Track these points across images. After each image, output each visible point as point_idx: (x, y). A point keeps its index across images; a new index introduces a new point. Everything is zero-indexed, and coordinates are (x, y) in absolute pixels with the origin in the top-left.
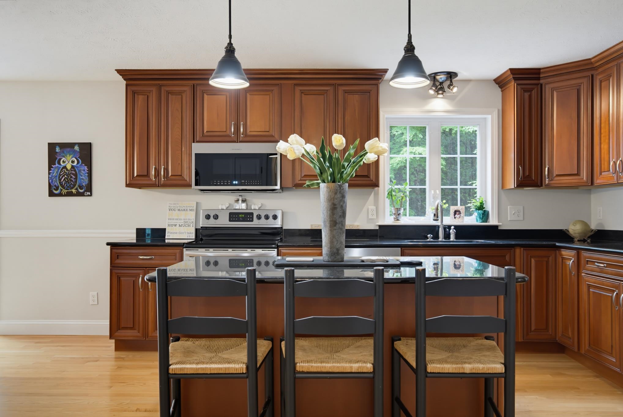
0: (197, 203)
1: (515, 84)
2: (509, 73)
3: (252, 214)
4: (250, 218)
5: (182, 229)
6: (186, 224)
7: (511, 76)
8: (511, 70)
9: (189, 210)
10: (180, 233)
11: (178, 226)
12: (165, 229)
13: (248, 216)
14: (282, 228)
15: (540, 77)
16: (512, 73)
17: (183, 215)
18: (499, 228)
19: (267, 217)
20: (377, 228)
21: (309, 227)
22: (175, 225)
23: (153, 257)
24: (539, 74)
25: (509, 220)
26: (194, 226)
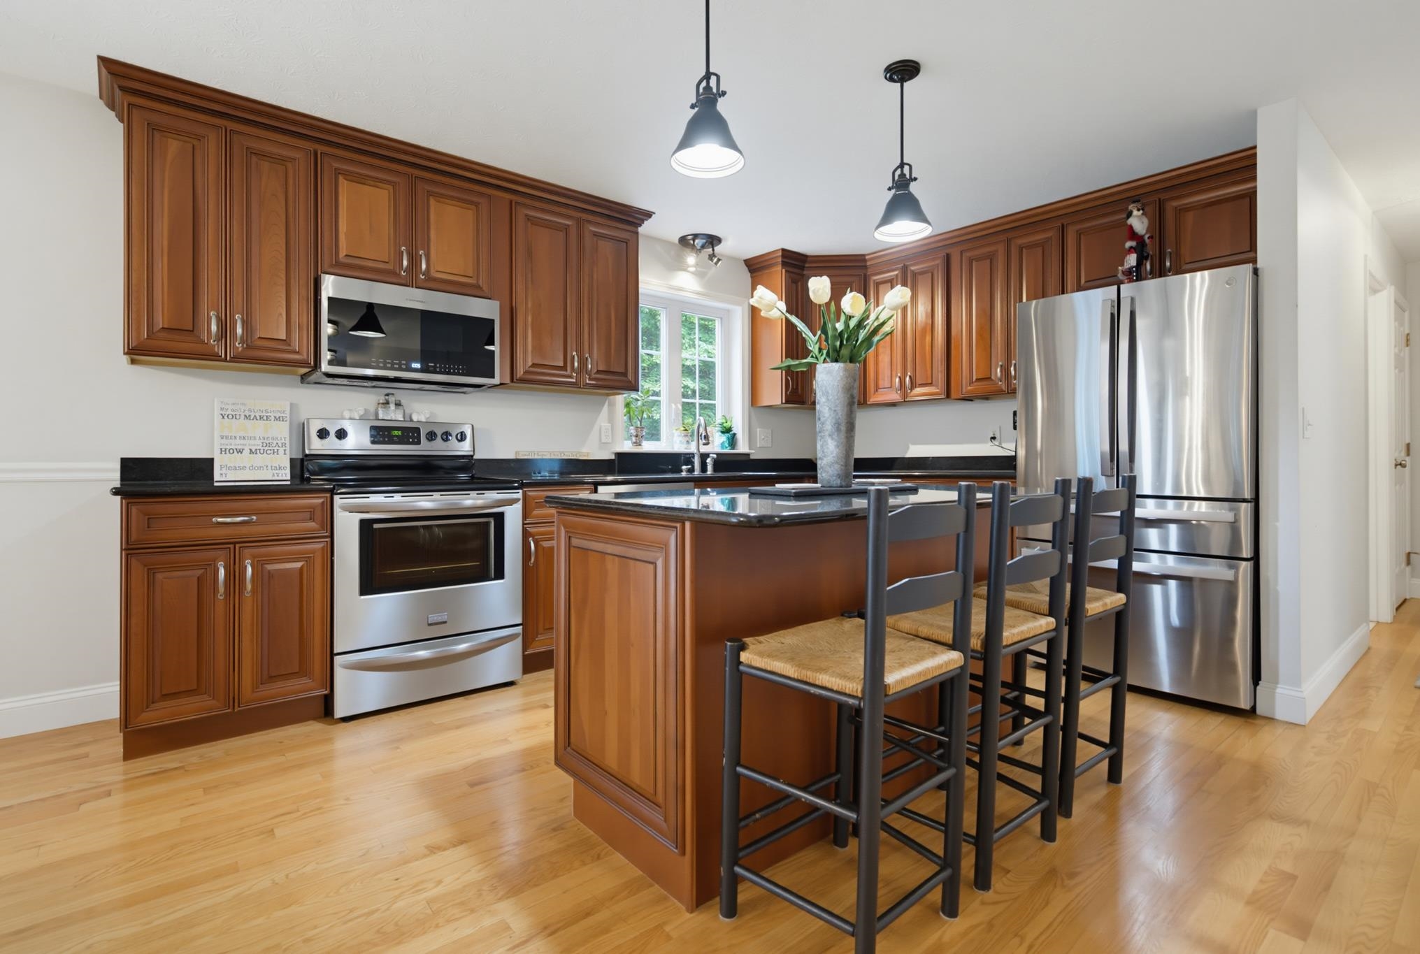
0: (291, 404)
1: (784, 270)
2: (780, 254)
3: (417, 430)
4: (413, 437)
5: (259, 459)
6: (268, 448)
7: (780, 260)
8: (783, 250)
9: (273, 418)
10: (252, 468)
11: (246, 452)
12: (211, 461)
13: (410, 434)
14: (472, 456)
15: (804, 267)
16: (783, 256)
17: (258, 429)
18: (752, 457)
19: (446, 436)
20: (613, 457)
21: (512, 456)
22: (240, 451)
23: (255, 518)
24: (805, 262)
25: (758, 446)
26: (288, 452)
